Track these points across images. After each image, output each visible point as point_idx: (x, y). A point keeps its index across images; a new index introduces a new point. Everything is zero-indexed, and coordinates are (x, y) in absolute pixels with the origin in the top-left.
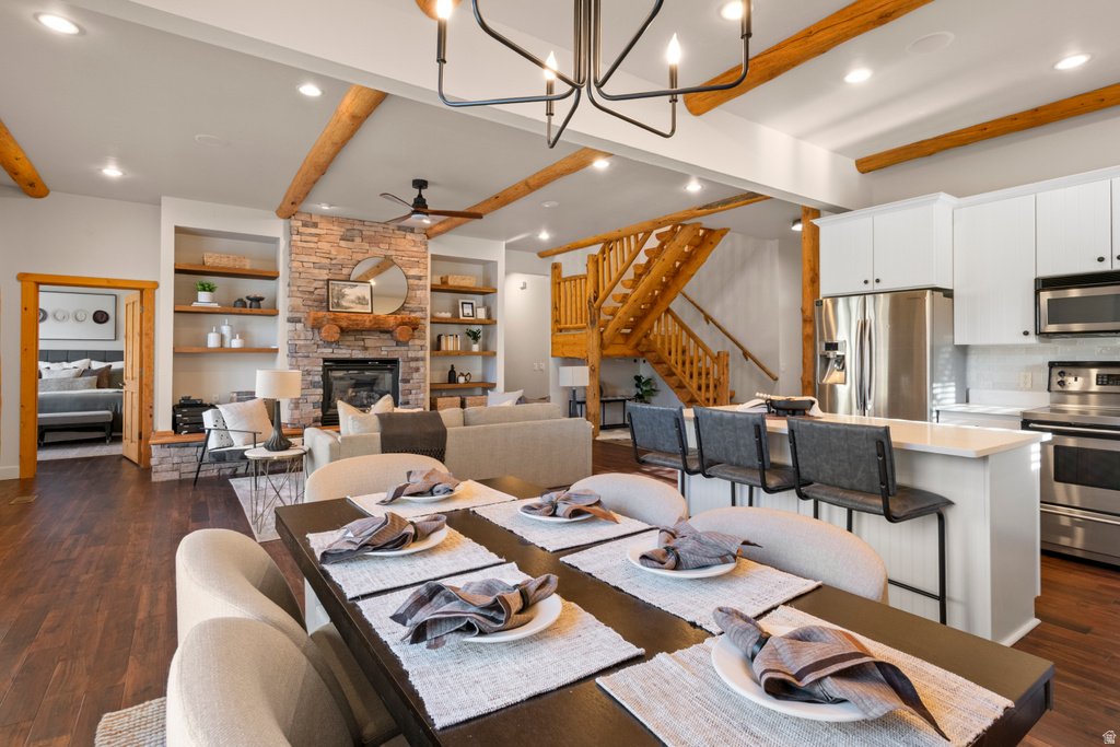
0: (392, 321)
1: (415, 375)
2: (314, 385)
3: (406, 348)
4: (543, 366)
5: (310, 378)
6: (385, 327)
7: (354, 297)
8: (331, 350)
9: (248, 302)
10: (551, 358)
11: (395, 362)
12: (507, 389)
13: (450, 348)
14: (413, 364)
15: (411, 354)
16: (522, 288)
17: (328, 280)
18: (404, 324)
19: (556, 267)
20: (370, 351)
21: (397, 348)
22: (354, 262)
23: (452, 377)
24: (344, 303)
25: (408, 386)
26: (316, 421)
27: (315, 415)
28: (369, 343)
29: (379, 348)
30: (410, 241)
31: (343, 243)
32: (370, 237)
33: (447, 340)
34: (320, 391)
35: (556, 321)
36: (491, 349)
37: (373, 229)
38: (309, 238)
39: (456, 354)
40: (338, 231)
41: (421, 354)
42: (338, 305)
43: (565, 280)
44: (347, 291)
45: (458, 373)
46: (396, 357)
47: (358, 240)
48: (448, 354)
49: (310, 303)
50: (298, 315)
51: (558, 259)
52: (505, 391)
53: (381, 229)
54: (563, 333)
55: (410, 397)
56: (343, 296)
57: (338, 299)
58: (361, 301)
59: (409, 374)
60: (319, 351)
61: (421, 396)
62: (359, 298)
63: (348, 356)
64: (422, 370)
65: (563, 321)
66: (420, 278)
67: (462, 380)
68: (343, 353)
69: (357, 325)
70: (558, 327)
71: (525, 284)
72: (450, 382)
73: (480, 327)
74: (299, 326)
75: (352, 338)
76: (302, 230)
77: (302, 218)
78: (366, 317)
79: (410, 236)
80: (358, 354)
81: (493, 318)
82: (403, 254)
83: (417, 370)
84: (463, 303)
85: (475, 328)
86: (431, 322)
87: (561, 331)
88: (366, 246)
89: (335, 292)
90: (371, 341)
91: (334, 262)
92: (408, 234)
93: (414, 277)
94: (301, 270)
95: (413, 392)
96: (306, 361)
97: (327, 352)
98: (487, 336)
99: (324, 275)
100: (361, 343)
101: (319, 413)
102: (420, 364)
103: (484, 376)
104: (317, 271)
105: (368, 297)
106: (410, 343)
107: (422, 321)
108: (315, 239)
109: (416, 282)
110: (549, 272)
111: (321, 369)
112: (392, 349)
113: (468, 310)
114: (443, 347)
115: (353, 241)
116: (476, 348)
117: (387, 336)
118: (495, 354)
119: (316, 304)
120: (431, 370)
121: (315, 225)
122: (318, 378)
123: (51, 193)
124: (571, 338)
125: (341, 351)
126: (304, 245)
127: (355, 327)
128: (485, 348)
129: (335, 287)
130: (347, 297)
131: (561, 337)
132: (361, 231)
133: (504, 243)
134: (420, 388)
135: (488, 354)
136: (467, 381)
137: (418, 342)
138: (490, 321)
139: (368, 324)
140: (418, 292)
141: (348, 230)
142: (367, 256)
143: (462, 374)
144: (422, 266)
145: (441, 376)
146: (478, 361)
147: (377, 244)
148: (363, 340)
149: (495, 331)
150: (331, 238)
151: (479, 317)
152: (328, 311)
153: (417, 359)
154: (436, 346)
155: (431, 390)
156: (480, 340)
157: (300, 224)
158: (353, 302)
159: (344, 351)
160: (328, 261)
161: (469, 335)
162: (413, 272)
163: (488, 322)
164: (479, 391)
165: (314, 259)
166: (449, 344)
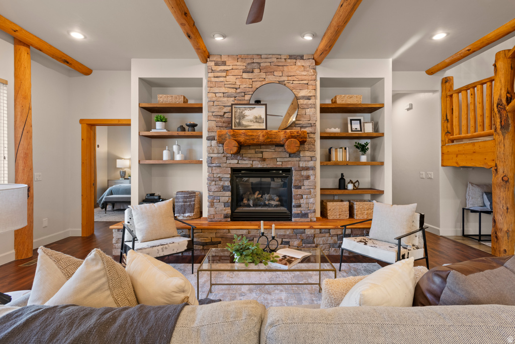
0: (282, 135)
1: (306, 183)
2: (224, 188)
3: (298, 159)
4: (432, 174)
5: (221, 183)
6: (277, 140)
7: (252, 117)
8: (236, 161)
9: (187, 128)
10: (441, 168)
11: (288, 171)
12: (396, 201)
13: (340, 159)
14: (304, 173)
15: (302, 164)
16: (408, 109)
17: (232, 105)
18: (292, 137)
19: (446, 81)
20: (268, 162)
21: (290, 159)
22: (254, 89)
23: (342, 184)
24: (244, 122)
25: (299, 191)
26: (226, 217)
27: (225, 212)
28: (266, 155)
29: (275, 159)
30: (299, 66)
31: (245, 75)
32: (265, 68)
33: (336, 152)
34: (229, 194)
35: (447, 132)
36: (379, 159)
37: (269, 60)
38: (219, 74)
39: (345, 164)
40: (241, 65)
41: (311, 164)
42: (239, 124)
43: (459, 91)
44: (247, 112)
45: (347, 180)
46: (289, 166)
47: (257, 71)
48: (337, 164)
49: (220, 124)
50: (213, 134)
51: (448, 73)
52: (394, 203)
53: (275, 60)
54: (455, 143)
55: (302, 201)
56: (244, 116)
57: (240, 119)
58: (257, 120)
59: (300, 181)
60: (228, 162)
61: (311, 200)
62: (256, 118)
63: (249, 166)
64: (312, 178)
65: (456, 130)
66: (309, 98)
67: (350, 187)
68: (246, 163)
69: (253, 139)
70: (449, 136)
71: (411, 105)
72: (340, 188)
73: (369, 141)
74: (214, 143)
75: (253, 151)
76: (215, 68)
77: (215, 59)
78: (260, 133)
79: (300, 63)
80: (258, 165)
81: (381, 131)
82: (294, 78)
83: (308, 177)
84: (351, 120)
85: (363, 142)
86: (322, 138)
87: (452, 141)
88: (263, 75)
89: (238, 114)
90: (268, 153)
91: (238, 91)
92: (298, 61)
93: (305, 98)
94: (214, 99)
95: (305, 196)
96: (218, 170)
97: (234, 163)
98: (374, 148)
99: (231, 101)
100: (260, 155)
101: (228, 211)
102: (311, 172)
103: (372, 183)
104: (225, 99)
105: (263, 116)
106: (301, 155)
107: (312, 135)
108: (224, 74)
109: (306, 101)
110: (439, 87)
111: (229, 176)
112: (286, 160)
113: (356, 126)
114: (333, 158)
115: (252, 72)
116: (364, 158)
117: (280, 149)
118: (382, 164)
119: (224, 125)
120: (321, 177)
121: (224, 63)
122: (228, 184)
123: (93, 71)
124: (470, 147)
125: (244, 162)
126: (217, 79)
127: (252, 142)
128: (373, 158)
129: (237, 110)
130: (247, 118)
131: (453, 148)
132: (259, 63)
133: (390, 60)
134: (310, 193)
135: (376, 164)
136: (356, 188)
137: (308, 154)
138: (377, 135)
139: (261, 139)
140: (308, 111)
141: (248, 64)
142: (264, 83)
143: (351, 182)
144: (310, 87)
145: (332, 183)
146: (367, 170)
147: (272, 73)
148: (262, 152)
149: (382, 143)
150: (236, 72)
151: (366, 131)
152: (232, 129)
153: (307, 169)
154: (328, 157)
155: (322, 195)
156: (369, 152)
157: (213, 63)
158: (251, 121)
159: (246, 162)
160: (234, 91)
161: (357, 147)
162: (303, 93)
163: (375, 134)
164: (368, 197)
165: (223, 90)
166: (339, 156)
